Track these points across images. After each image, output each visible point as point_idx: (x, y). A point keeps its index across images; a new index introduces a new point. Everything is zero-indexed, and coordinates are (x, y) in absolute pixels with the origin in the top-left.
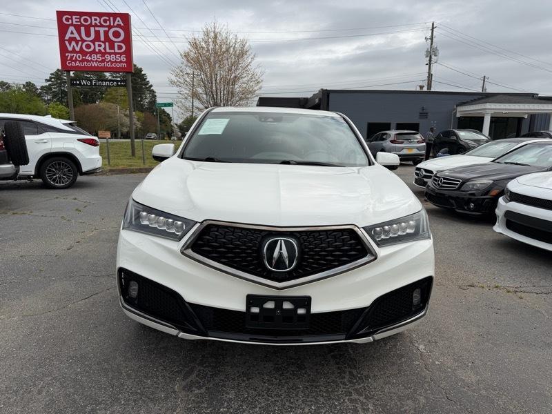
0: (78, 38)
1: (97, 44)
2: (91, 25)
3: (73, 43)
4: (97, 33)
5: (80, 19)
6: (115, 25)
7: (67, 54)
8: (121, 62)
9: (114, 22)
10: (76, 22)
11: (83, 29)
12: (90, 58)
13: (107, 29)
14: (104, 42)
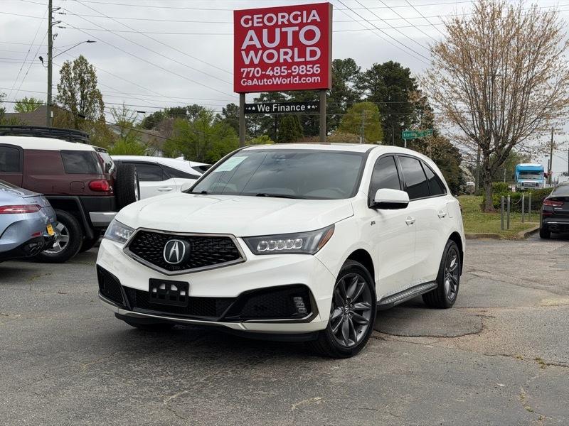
0: (259, 46)
1: (282, 51)
2: (276, 25)
3: (252, 53)
4: (284, 35)
5: (263, 18)
6: (309, 21)
7: (242, 70)
8: (313, 75)
9: (308, 18)
10: (258, 23)
11: (265, 32)
12: (271, 73)
13: (296, 29)
14: (292, 48)
